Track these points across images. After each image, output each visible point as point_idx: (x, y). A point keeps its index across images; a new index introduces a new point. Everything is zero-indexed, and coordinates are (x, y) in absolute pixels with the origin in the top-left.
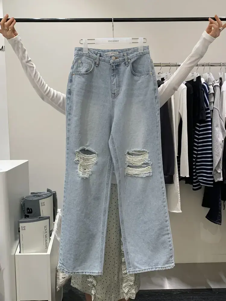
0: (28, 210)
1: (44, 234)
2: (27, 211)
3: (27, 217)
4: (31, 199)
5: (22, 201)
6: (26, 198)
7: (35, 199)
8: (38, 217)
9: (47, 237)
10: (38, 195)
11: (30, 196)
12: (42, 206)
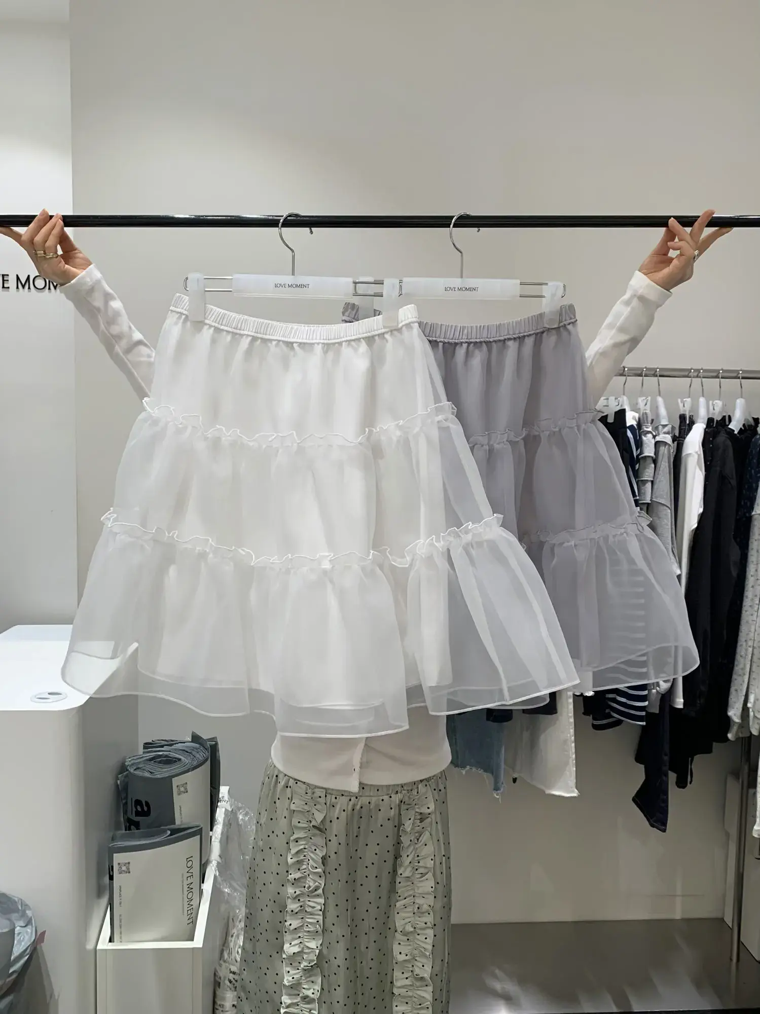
0: (139, 809)
1: (186, 883)
2: (134, 809)
3: (132, 827)
4: (147, 775)
5: (120, 776)
6: (132, 771)
7: (159, 776)
8: (169, 830)
9: (192, 889)
10: (166, 756)
11: (142, 757)
12: (179, 794)
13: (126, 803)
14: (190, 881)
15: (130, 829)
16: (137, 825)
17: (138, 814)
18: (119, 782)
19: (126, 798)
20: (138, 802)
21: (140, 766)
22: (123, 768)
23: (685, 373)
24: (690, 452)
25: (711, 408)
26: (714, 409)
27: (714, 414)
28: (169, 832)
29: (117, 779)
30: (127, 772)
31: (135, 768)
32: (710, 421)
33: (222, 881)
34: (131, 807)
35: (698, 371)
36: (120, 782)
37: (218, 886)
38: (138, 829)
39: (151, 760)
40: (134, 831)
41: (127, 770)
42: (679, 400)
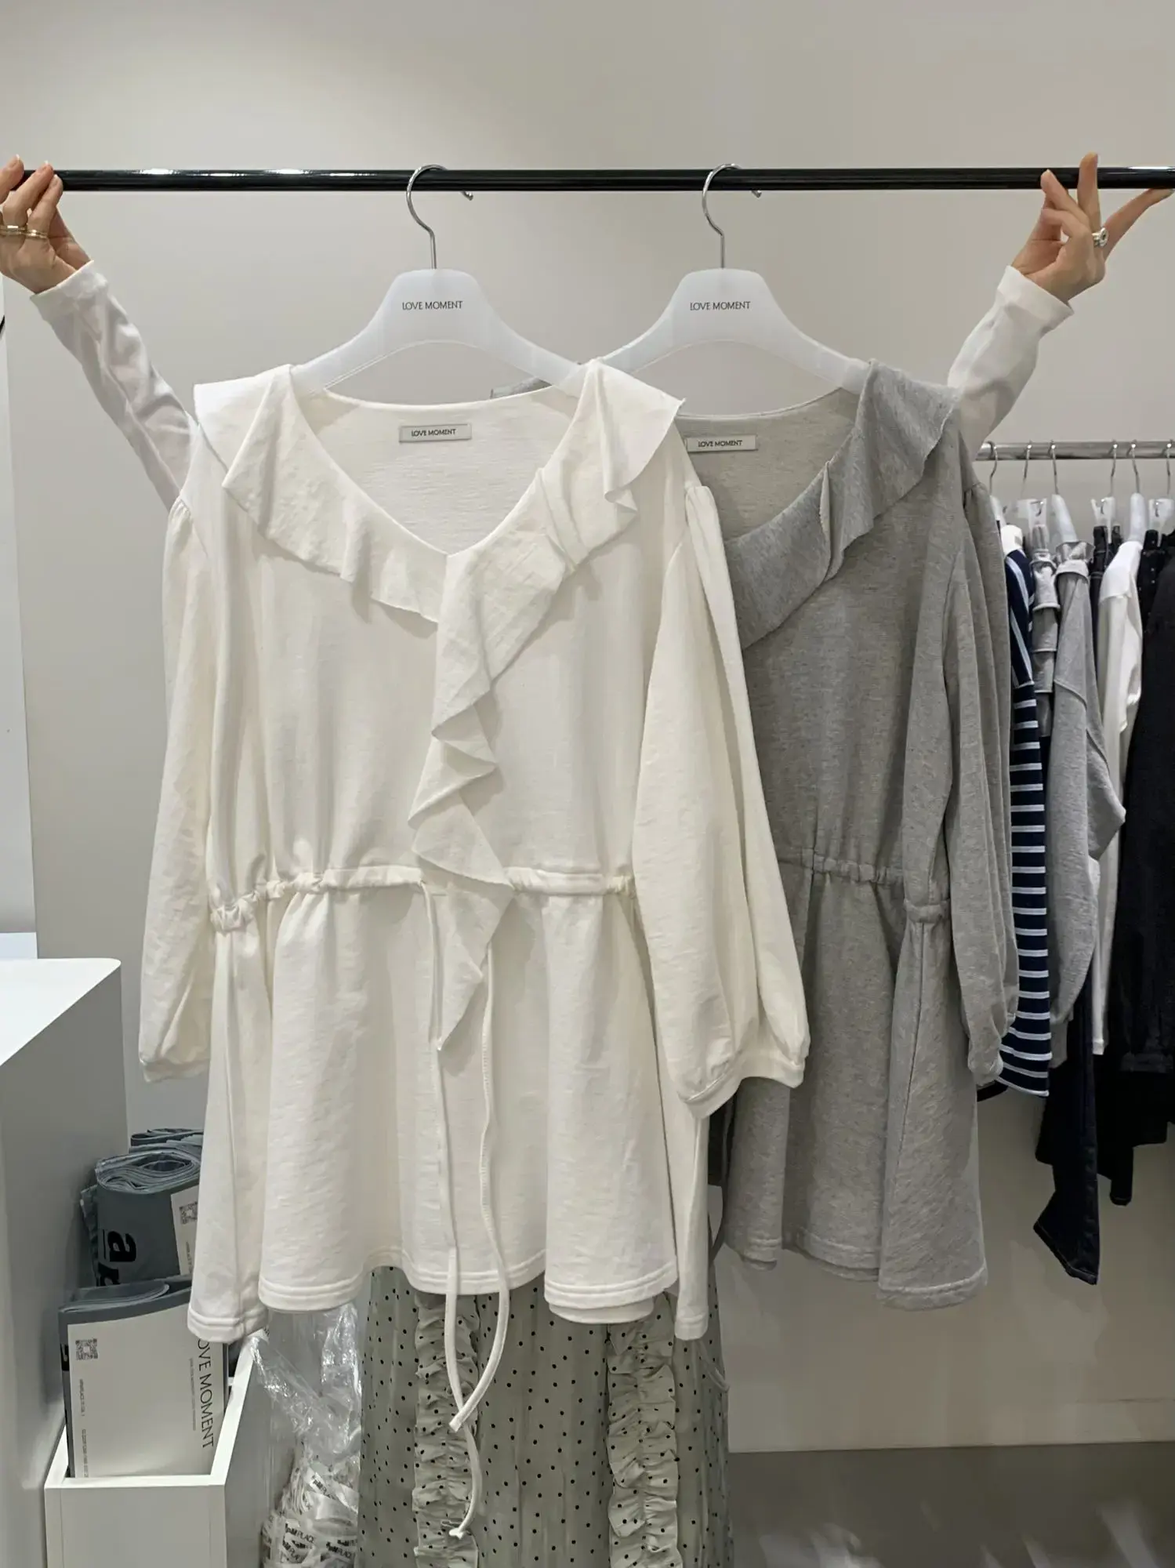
0: (117, 1248)
1: (197, 1375)
2: (108, 1250)
3: (107, 1280)
4: (129, 1189)
5: (84, 1191)
6: (103, 1182)
7: (148, 1191)
8: (166, 1283)
9: (209, 1385)
10: (167, 1157)
11: (126, 1159)
12: (184, 1221)
13: (95, 1241)
14: (205, 1371)
15: (103, 1284)
16: (114, 1276)
17: (116, 1257)
18: (82, 1203)
19: (96, 1229)
20: (114, 1237)
21: (117, 1175)
22: (91, 1179)
23: (1106, 452)
24: (1112, 594)
25: (1152, 513)
26: (1157, 515)
27: (1157, 524)
28: (167, 1288)
29: (80, 1197)
30: (95, 1186)
31: (109, 1178)
32: (1150, 537)
33: (267, 1372)
34: (103, 1247)
35: (1127, 445)
36: (85, 1203)
37: (260, 1381)
38: (115, 1282)
39: (138, 1164)
40: (111, 1287)
41: (96, 1182)
42: (1093, 502)
